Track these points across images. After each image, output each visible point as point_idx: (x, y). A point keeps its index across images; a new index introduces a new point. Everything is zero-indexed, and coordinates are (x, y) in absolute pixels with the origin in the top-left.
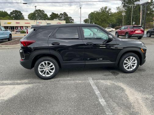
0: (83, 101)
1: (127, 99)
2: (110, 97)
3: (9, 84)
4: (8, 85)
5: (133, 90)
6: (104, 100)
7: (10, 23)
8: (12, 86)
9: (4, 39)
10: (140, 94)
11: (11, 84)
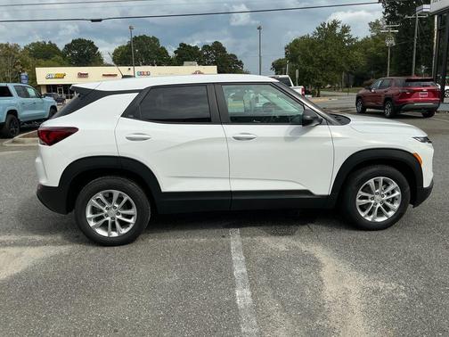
0: (191, 294)
1: (318, 291)
2: (271, 285)
3: (10, 245)
4: (6, 245)
5: (344, 267)
6: (249, 293)
7: (63, 76)
8: (14, 251)
9: (34, 121)
10: (362, 278)
11: (15, 244)
